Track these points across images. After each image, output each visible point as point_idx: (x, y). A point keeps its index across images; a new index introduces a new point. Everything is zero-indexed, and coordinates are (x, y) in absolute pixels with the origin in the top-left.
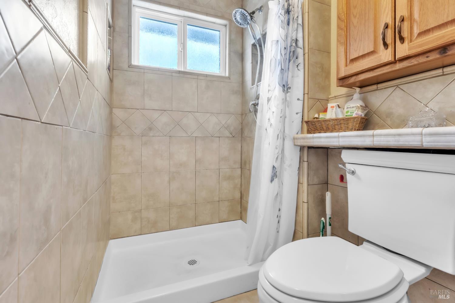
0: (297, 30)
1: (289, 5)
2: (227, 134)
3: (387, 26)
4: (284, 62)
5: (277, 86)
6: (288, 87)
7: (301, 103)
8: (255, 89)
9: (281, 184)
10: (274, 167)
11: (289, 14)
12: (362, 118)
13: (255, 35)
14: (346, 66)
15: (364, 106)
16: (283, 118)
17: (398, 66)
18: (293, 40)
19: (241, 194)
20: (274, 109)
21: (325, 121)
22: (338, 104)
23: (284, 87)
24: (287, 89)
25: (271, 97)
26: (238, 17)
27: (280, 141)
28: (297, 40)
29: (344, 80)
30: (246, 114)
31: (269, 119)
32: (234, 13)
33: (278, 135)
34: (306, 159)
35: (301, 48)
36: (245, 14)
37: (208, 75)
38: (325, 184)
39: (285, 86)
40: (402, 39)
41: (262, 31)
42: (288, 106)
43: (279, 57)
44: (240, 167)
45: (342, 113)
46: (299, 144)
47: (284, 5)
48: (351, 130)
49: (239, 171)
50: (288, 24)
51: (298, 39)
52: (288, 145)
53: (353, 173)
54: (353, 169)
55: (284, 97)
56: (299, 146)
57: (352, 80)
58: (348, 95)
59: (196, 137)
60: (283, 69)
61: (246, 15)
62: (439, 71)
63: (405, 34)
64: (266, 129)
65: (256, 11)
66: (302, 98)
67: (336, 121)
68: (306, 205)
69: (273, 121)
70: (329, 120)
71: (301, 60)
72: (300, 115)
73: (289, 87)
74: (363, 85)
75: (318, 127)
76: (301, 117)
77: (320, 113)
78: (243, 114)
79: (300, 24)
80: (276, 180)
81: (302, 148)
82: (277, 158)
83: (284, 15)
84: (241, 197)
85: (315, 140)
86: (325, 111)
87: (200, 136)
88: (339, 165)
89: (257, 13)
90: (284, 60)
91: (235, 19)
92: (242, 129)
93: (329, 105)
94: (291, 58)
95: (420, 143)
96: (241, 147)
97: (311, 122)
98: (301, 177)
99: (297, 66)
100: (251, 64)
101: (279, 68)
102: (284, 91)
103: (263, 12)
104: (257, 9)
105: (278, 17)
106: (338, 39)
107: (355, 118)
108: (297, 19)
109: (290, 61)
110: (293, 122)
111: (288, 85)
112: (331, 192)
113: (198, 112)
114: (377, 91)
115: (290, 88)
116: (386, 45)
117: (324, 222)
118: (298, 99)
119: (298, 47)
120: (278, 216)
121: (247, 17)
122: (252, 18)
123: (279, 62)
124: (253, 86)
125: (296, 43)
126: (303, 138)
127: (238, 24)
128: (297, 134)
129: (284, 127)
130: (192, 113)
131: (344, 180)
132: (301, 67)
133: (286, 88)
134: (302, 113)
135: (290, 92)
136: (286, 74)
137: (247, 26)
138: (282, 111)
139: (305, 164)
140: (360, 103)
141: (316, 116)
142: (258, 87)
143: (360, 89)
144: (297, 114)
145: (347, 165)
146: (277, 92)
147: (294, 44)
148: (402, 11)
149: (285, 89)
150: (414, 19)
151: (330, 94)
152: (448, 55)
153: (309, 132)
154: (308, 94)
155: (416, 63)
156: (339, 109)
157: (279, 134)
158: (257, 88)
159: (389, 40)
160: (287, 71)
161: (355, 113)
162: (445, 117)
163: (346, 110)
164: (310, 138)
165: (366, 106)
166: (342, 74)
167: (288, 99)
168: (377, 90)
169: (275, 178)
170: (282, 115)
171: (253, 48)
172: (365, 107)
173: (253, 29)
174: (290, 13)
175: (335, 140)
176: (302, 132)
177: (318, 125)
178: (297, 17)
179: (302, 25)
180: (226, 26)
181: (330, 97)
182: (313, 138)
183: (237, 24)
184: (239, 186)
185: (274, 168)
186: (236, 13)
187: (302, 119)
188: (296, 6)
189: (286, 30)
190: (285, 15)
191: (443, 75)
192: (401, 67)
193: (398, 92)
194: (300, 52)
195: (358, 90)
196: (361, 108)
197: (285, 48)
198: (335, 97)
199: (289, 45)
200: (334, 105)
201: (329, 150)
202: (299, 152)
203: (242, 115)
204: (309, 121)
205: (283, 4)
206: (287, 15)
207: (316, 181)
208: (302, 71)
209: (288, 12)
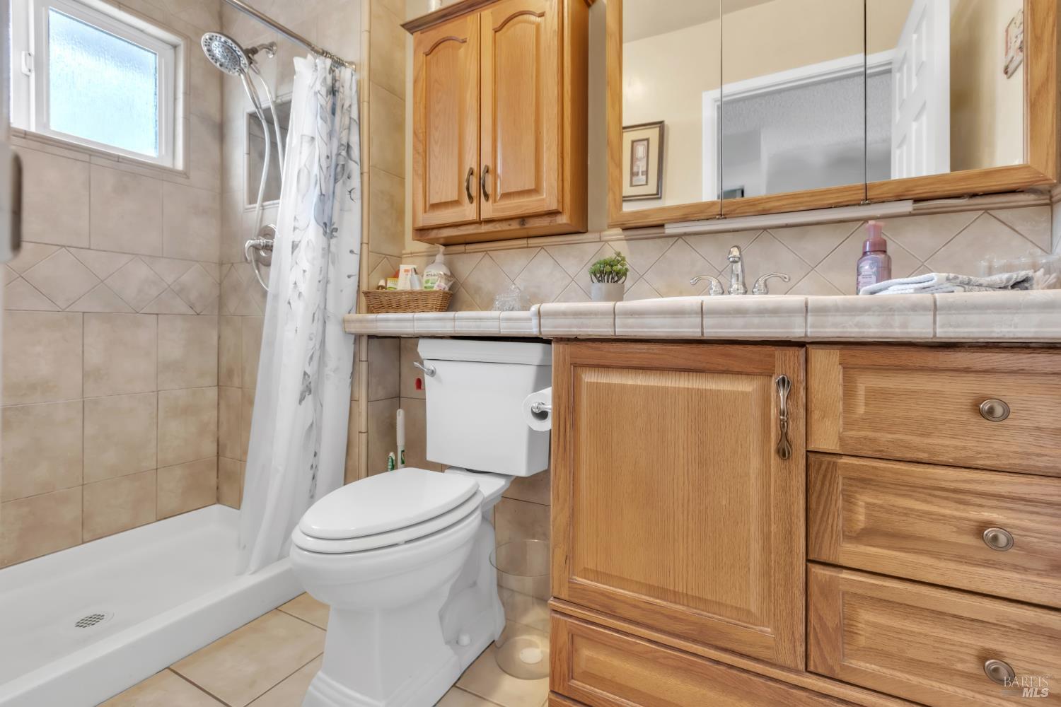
0: (349, 128)
1: (334, 80)
2: (181, 307)
3: (471, 173)
4: (325, 181)
5: (313, 222)
6: (333, 227)
7: (355, 258)
8: (258, 213)
9: (319, 405)
10: (305, 374)
11: (334, 95)
12: (445, 293)
13: (258, 99)
14: (425, 212)
15: (449, 274)
16: (325, 282)
17: (485, 228)
18: (343, 145)
19: (218, 445)
20: (305, 265)
21: (396, 294)
22: (415, 266)
23: (326, 227)
24: (332, 232)
25: (300, 241)
26: (217, 50)
27: (317, 326)
28: (348, 146)
29: (422, 232)
30: (232, 264)
31: (295, 284)
32: (207, 37)
33: (314, 314)
34: (364, 357)
35: (356, 162)
36: (235, 51)
37: (124, 158)
38: (396, 398)
39: (328, 224)
40: (486, 196)
41: (274, 96)
42: (333, 263)
43: (316, 170)
44: (216, 384)
45: (420, 282)
46: (353, 330)
47: (325, 78)
48: (431, 309)
49: (212, 394)
50: (333, 113)
51: (351, 144)
52: (333, 331)
53: (433, 373)
54: (433, 368)
55: (325, 246)
56: (352, 334)
57: (433, 234)
58: (429, 253)
59: (84, 313)
60: (324, 195)
61: (239, 54)
62: (523, 242)
63: (489, 190)
64: (289, 303)
65: (261, 49)
66: (357, 250)
67: (411, 295)
68: (364, 436)
69: (303, 287)
70: (401, 293)
71: (355, 182)
72: (354, 280)
73: (334, 229)
74: (448, 244)
75: (385, 303)
76: (357, 284)
77: (388, 279)
78: (224, 263)
79: (355, 121)
80: (309, 398)
81: (358, 337)
82: (311, 358)
83: (325, 97)
84: (218, 453)
85: (379, 324)
86: (396, 275)
87: (98, 309)
88: (415, 363)
89: (262, 53)
90: (325, 178)
91: (209, 50)
92: (220, 297)
93: (403, 268)
94: (339, 177)
95: (498, 330)
96: (219, 338)
97: (375, 294)
98: (356, 389)
99: (350, 192)
100: (246, 156)
101: (317, 192)
102: (325, 233)
103: (276, 56)
104: (263, 46)
105: (313, 94)
106: (414, 168)
107: (436, 292)
108: (349, 109)
109: (336, 181)
110: (342, 291)
111: (333, 225)
112: (404, 410)
113: (89, 249)
114: (465, 255)
115: (336, 230)
116: (470, 197)
117: (394, 458)
118: (352, 252)
119: (351, 160)
120: (312, 466)
121: (241, 59)
122: (251, 61)
123: (317, 180)
124: (252, 206)
125: (348, 152)
126: (361, 321)
127: (216, 62)
128: (349, 313)
129: (326, 299)
130: (72, 250)
131: (422, 388)
132: (356, 195)
133: (329, 229)
134: (357, 277)
135: (336, 237)
136: (329, 204)
137: (239, 75)
138: (321, 271)
139: (364, 366)
140: (443, 270)
141: (382, 283)
142: (265, 211)
143: (444, 247)
144: (349, 277)
145: (426, 362)
146: (311, 234)
147: (344, 153)
148: (487, 161)
149: (328, 231)
150: (498, 175)
151: (404, 248)
152: (526, 228)
153: (370, 310)
154: (368, 244)
155: (500, 229)
156: (415, 276)
157: (317, 313)
158: (262, 214)
159: (474, 192)
160: (331, 198)
161: (437, 283)
162: (528, 297)
163: (425, 278)
164: (372, 321)
165: (452, 276)
166: (420, 224)
167: (333, 248)
168: (465, 253)
169: (307, 396)
170: (321, 277)
171: (252, 121)
172: (450, 277)
173: (252, 84)
174: (337, 94)
175: (408, 324)
176: (358, 311)
177: (384, 299)
178: (350, 106)
179: (357, 121)
180: (175, 47)
181: (404, 252)
182: (377, 320)
183: (213, 61)
184: (213, 427)
185: (307, 377)
186: (211, 39)
187: (359, 286)
188: (347, 85)
189: (330, 125)
190: (327, 96)
191: (527, 247)
192: (486, 230)
193: (487, 261)
194: (354, 168)
195: (442, 248)
196: (444, 277)
197: (328, 157)
198: (411, 253)
199: (335, 152)
200: (410, 267)
201: (403, 341)
202: (353, 346)
203: (221, 264)
204: (369, 293)
205: (323, 77)
206: (330, 97)
207: (381, 393)
208: (358, 202)
209: (333, 91)
